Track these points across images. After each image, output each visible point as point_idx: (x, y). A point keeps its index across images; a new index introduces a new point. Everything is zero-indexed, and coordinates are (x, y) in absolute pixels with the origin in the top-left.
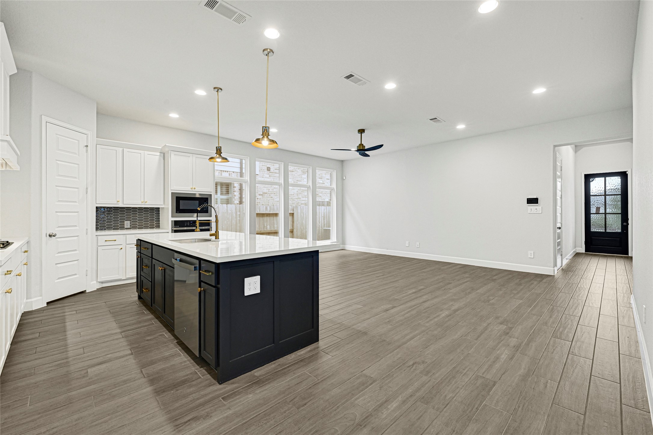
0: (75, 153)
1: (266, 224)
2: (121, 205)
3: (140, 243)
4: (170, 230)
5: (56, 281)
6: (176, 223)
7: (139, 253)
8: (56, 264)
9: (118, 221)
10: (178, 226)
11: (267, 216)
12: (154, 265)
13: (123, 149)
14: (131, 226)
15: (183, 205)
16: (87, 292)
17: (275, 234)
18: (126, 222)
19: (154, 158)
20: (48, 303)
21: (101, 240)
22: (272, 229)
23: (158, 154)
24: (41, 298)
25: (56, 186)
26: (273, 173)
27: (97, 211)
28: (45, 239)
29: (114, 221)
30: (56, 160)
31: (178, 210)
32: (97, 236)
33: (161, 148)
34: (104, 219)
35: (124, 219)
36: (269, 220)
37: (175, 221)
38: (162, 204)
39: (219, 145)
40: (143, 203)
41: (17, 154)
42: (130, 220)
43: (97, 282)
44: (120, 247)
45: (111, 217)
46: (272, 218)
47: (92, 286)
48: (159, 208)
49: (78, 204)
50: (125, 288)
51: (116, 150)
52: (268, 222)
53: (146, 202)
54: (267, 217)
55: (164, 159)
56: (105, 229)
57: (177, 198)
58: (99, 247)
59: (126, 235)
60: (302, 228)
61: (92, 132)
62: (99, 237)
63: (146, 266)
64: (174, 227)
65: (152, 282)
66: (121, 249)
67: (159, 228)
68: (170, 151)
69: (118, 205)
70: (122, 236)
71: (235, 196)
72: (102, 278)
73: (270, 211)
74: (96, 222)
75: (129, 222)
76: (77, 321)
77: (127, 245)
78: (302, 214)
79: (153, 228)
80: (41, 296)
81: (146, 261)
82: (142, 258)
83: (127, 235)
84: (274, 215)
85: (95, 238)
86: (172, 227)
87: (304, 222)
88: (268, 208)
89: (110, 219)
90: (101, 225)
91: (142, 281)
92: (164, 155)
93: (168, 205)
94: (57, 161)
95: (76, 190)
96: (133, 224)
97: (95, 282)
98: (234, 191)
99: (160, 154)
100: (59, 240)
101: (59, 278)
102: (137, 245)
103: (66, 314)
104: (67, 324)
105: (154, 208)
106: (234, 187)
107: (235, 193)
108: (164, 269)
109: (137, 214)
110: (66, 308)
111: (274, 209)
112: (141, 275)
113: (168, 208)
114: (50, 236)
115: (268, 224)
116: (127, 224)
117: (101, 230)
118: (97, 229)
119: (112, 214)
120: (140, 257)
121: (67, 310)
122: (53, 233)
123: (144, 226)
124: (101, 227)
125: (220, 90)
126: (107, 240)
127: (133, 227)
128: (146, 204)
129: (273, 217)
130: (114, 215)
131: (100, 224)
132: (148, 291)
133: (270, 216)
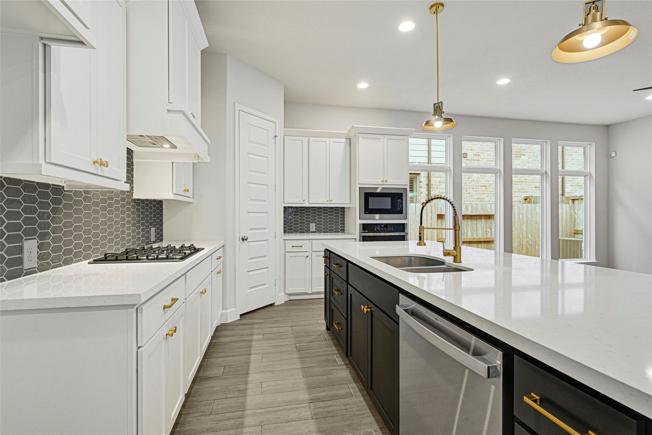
0: (264, 145)
1: (466, 229)
2: (307, 205)
3: (329, 255)
4: (358, 237)
5: (248, 291)
6: (365, 227)
7: (328, 267)
8: (248, 272)
9: (304, 223)
10: (367, 231)
11: (467, 218)
12: (351, 295)
13: (308, 138)
14: (316, 229)
15: (374, 203)
16: (276, 304)
17: (479, 243)
18: (311, 224)
19: (340, 146)
20: (241, 315)
21: (289, 244)
22: (475, 236)
23: (344, 140)
24: (234, 309)
25: (248, 183)
26: (471, 160)
27: (285, 211)
28: (238, 242)
29: (300, 223)
30: (248, 153)
31: (368, 210)
32: (285, 241)
33: (347, 132)
34: (291, 221)
35: (310, 221)
36: (470, 225)
37: (363, 224)
38: (348, 203)
39: (438, 100)
40: (328, 202)
41: (207, 143)
42: (315, 223)
43: (285, 293)
44: (306, 254)
45: (298, 218)
46: (474, 222)
47: (280, 299)
48: (344, 208)
49: (267, 203)
50: (311, 306)
51: (302, 140)
52: (470, 226)
53: (331, 201)
54: (468, 220)
55: (350, 146)
56: (292, 233)
57: (366, 193)
58: (286, 253)
59: (311, 240)
60: (521, 236)
61: (280, 121)
62: (287, 241)
63: (338, 290)
64: (363, 232)
65: (347, 320)
66: (307, 256)
67: (344, 232)
68: (357, 134)
69: (303, 204)
70: (308, 241)
71: (421, 193)
72: (290, 290)
73: (472, 212)
74: (284, 224)
75: (314, 224)
76: (262, 354)
77: (313, 253)
78: (521, 216)
79: (338, 232)
80: (235, 307)
81: (337, 283)
82: (332, 278)
83: (313, 241)
84: (478, 217)
85: (283, 242)
86: (360, 233)
87: (524, 227)
88: (470, 208)
89: (296, 221)
90: (289, 228)
91: (332, 309)
92: (350, 141)
93: (356, 204)
94: (249, 155)
95: (265, 187)
96: (318, 227)
97: (283, 294)
98: (420, 187)
99: (346, 141)
100: (250, 244)
101: (251, 288)
102: (325, 257)
103: (254, 337)
104: (253, 357)
105: (339, 207)
106: (420, 182)
107: (422, 190)
108: (370, 311)
109: (321, 215)
110: (256, 326)
111: (477, 209)
112: (330, 300)
113: (356, 208)
114: (243, 239)
115: (469, 229)
116: (313, 227)
117: (289, 233)
118: (285, 232)
119: (298, 215)
120: (330, 275)
121: (256, 331)
122: (245, 237)
123: (329, 230)
124: (288, 229)
125: (441, 7)
126: (294, 246)
127: (318, 231)
128: (332, 202)
129: (476, 220)
130: (300, 216)
131: (288, 226)
132: (341, 329)
133: (471, 219)
